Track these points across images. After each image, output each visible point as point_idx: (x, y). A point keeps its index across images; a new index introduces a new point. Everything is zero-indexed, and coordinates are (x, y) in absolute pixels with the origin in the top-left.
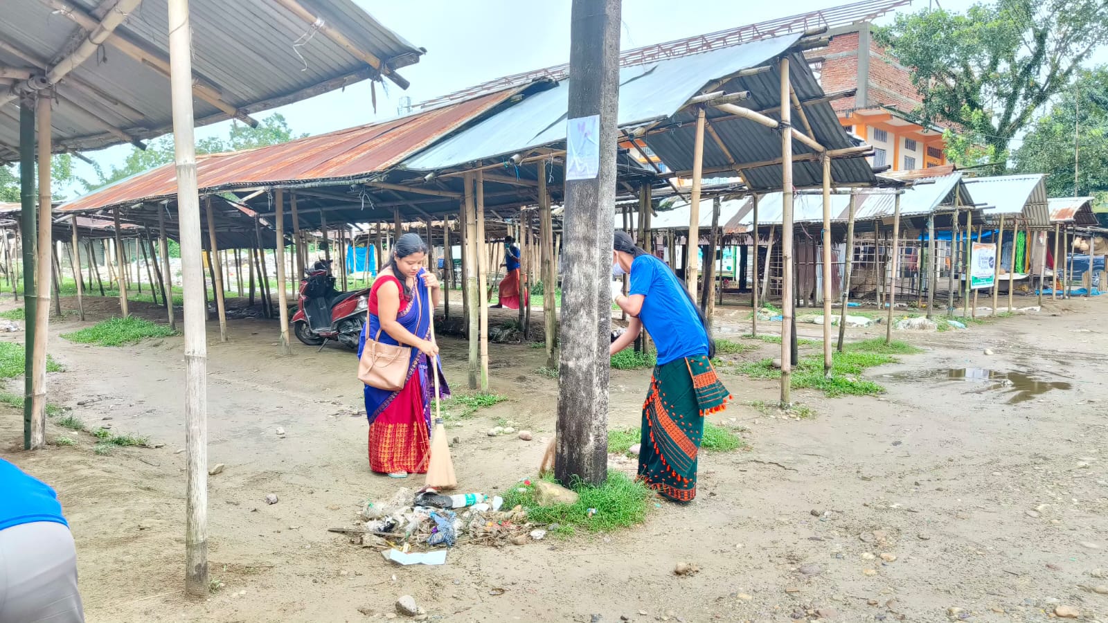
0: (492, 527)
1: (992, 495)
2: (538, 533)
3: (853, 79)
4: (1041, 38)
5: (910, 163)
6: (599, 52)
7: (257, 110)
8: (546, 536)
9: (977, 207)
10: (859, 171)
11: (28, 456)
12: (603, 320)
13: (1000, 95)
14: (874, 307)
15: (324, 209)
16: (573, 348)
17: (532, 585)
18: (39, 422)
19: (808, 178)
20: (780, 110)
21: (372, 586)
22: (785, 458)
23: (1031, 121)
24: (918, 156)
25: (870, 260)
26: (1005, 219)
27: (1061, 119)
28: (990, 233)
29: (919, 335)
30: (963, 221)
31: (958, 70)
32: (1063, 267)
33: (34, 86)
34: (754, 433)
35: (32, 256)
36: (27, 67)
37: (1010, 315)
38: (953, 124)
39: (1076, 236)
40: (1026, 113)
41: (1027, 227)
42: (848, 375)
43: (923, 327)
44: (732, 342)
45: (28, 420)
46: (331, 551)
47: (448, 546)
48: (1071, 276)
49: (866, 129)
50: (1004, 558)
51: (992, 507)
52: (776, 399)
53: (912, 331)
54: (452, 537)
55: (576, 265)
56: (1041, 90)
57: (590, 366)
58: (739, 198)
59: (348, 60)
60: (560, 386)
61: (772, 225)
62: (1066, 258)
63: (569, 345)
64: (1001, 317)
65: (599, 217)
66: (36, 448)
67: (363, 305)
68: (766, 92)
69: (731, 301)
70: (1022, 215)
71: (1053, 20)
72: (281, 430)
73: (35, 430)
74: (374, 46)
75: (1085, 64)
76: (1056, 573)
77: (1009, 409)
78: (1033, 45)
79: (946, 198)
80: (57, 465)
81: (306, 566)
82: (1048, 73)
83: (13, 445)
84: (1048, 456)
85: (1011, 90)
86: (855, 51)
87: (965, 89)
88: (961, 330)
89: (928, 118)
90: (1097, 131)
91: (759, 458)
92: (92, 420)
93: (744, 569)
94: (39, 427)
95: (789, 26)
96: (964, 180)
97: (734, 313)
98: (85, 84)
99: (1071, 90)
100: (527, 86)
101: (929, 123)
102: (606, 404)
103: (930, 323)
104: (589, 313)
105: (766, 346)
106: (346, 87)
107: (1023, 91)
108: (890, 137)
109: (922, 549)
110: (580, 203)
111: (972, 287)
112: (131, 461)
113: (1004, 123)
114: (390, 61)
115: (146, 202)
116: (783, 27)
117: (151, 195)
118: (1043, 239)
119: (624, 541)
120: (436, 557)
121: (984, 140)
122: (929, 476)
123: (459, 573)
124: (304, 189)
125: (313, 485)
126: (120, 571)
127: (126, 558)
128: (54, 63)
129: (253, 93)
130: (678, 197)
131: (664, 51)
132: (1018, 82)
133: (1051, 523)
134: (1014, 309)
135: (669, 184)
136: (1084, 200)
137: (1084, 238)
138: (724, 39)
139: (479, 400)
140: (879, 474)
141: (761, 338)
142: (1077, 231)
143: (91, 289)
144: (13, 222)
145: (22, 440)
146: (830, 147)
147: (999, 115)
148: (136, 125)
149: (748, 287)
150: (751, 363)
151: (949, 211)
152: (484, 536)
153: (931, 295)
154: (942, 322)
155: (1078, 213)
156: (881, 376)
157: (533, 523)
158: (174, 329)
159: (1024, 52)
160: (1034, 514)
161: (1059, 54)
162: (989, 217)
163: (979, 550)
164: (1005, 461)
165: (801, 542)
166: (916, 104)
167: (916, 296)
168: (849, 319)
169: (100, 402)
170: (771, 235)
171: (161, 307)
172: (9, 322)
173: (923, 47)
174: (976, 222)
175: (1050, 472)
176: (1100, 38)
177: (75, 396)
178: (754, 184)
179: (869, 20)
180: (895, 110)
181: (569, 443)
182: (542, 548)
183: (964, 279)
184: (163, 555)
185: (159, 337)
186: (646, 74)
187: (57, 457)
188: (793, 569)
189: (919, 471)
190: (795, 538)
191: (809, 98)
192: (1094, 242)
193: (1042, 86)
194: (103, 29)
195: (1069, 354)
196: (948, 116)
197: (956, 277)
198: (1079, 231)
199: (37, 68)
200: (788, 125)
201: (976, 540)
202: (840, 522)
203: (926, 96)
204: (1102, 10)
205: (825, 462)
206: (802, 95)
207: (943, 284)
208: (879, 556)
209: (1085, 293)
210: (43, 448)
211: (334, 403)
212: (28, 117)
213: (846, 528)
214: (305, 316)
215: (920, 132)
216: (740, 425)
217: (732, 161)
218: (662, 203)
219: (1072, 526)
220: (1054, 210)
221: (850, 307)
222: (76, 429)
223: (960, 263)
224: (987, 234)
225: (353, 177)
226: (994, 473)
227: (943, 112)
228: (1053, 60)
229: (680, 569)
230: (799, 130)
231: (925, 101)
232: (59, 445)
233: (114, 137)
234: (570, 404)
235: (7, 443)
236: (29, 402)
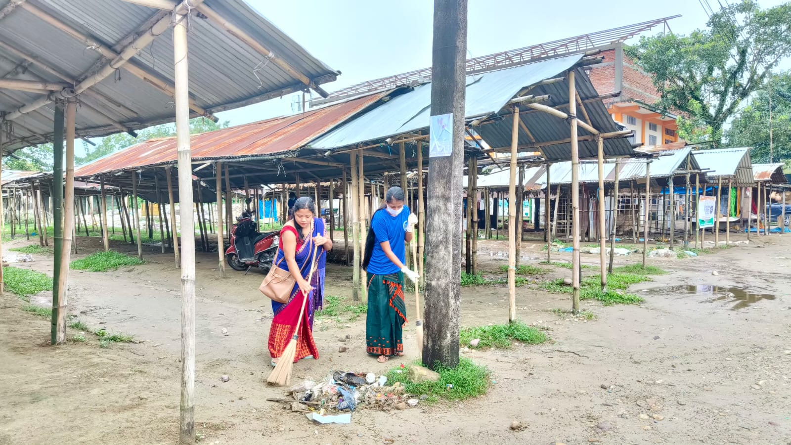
0: (381, 397)
1: (727, 374)
2: (413, 402)
3: (612, 81)
4: (743, 53)
5: (653, 140)
6: (452, 70)
7: (218, 111)
8: (418, 403)
9: (703, 171)
10: (623, 148)
11: (54, 349)
12: (455, 252)
13: (715, 92)
14: (632, 242)
15: (247, 175)
16: (434, 272)
17: (413, 437)
18: (62, 325)
19: (588, 153)
20: (569, 106)
21: (302, 438)
22: (580, 348)
23: (738, 110)
24: (659, 135)
25: (627, 208)
26: (722, 179)
27: (758, 109)
28: (711, 188)
29: (665, 262)
30: (693, 181)
31: (686, 75)
32: (764, 213)
33: (66, 95)
34: (556, 332)
35: (60, 210)
36: (61, 82)
37: (728, 246)
38: (683, 112)
39: (772, 191)
40: (734, 105)
41: (738, 185)
42: (617, 290)
43: (667, 255)
44: (534, 267)
45: (54, 324)
46: (270, 414)
47: (351, 410)
48: (770, 219)
49: (622, 116)
50: (738, 418)
51: (727, 382)
52: (569, 307)
53: (659, 259)
54: (354, 404)
55: (436, 214)
56: (744, 89)
57: (447, 285)
58: (537, 166)
59: (286, 78)
60: (426, 299)
61: (559, 184)
62: (766, 206)
63: (432, 270)
64: (721, 248)
65: (452, 182)
66: (60, 344)
67: (276, 242)
68: (558, 94)
69: (530, 237)
70: (734, 176)
71: (751, 40)
72: (225, 330)
73: (59, 331)
74: (306, 70)
75: (775, 70)
76: (776, 428)
77: (733, 313)
78: (737, 58)
79: (681, 165)
80: (75, 355)
81: (255, 425)
82: (749, 76)
83: (43, 341)
84: (763, 346)
85: (723, 88)
86: (613, 63)
87: (691, 89)
88: (694, 258)
89: (665, 108)
90: (785, 116)
91: (561, 348)
92: (92, 323)
93: (558, 425)
94: (62, 329)
95: (566, 45)
96: (693, 152)
97: (533, 246)
98: (99, 94)
99: (765, 88)
100: (393, 90)
101: (666, 112)
102: (458, 311)
103: (673, 253)
104: (446, 248)
105: (557, 269)
106: (283, 97)
107: (731, 89)
108: (639, 121)
109: (681, 412)
110: (439, 173)
111: (701, 227)
112: (124, 352)
113: (719, 111)
114: (316, 79)
115: (126, 171)
116: (562, 46)
117: (129, 166)
118: (749, 193)
119: (473, 406)
120: (344, 418)
121: (705, 123)
122: (681, 361)
123: (360, 429)
124: (239, 162)
125: (252, 369)
126: (132, 428)
127: (136, 419)
128: (80, 80)
129: (216, 99)
130: (495, 165)
131: (479, 63)
132: (728, 84)
133: (769, 393)
134: (730, 242)
135: (489, 157)
136: (777, 165)
137: (778, 192)
138: (521, 54)
139: (361, 309)
140: (645, 359)
141: (553, 264)
142: (773, 187)
143: (79, 231)
144: (27, 185)
145: (50, 337)
146: (602, 131)
147: (715, 106)
148: (132, 120)
149: (541, 228)
150: (549, 282)
151: (683, 174)
152: (375, 404)
153: (672, 232)
154: (680, 252)
155: (773, 174)
156: (641, 291)
157: (409, 394)
158: (142, 259)
159: (731, 63)
160: (757, 387)
161: (756, 63)
162: (711, 178)
163: (721, 412)
164: (734, 350)
165: (596, 407)
166: (656, 99)
167: (660, 234)
168: (616, 250)
169: (95, 311)
170: (558, 191)
171: (128, 244)
172: (25, 255)
173: (660, 59)
174: (703, 181)
175: (766, 358)
176: (784, 52)
177: (78, 307)
178: (549, 157)
179: (622, 41)
180: (641, 103)
181: (432, 338)
182: (417, 412)
183: (695, 221)
184: (159, 417)
185: (131, 265)
186: (476, 82)
187: (75, 350)
188: (592, 426)
189: (674, 357)
190: (592, 405)
191: (587, 98)
192: (784, 195)
193: (744, 86)
194: (121, 59)
195: (772, 275)
196: (679, 107)
197: (689, 220)
198: (775, 187)
199: (68, 83)
200: (574, 117)
201: (718, 405)
202: (622, 393)
203: (663, 93)
204: (786, 33)
205: (607, 351)
206: (583, 95)
207: (680, 224)
208: (652, 417)
209: (780, 231)
210: (64, 344)
211: (258, 311)
212: (60, 115)
213: (627, 397)
214: (235, 250)
215: (659, 118)
216: (545, 326)
217: (534, 141)
218: (484, 170)
219: (784, 395)
220: (756, 172)
221: (617, 242)
222: (83, 330)
223: (691, 210)
224: (709, 189)
225: (274, 154)
226: (727, 359)
227: (675, 104)
228: (752, 68)
229: (514, 426)
230: (581, 120)
231: (662, 97)
232: (75, 341)
233: (114, 128)
234: (432, 310)
235: (39, 340)
236: (55, 312)
